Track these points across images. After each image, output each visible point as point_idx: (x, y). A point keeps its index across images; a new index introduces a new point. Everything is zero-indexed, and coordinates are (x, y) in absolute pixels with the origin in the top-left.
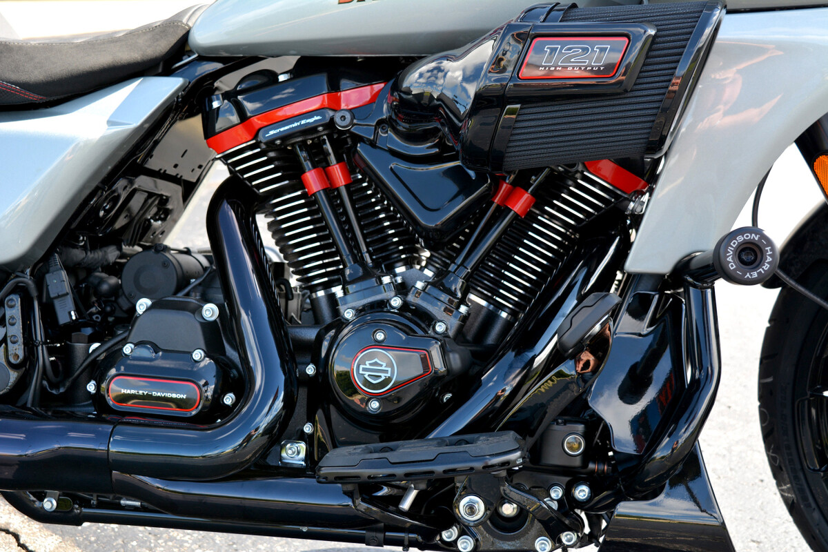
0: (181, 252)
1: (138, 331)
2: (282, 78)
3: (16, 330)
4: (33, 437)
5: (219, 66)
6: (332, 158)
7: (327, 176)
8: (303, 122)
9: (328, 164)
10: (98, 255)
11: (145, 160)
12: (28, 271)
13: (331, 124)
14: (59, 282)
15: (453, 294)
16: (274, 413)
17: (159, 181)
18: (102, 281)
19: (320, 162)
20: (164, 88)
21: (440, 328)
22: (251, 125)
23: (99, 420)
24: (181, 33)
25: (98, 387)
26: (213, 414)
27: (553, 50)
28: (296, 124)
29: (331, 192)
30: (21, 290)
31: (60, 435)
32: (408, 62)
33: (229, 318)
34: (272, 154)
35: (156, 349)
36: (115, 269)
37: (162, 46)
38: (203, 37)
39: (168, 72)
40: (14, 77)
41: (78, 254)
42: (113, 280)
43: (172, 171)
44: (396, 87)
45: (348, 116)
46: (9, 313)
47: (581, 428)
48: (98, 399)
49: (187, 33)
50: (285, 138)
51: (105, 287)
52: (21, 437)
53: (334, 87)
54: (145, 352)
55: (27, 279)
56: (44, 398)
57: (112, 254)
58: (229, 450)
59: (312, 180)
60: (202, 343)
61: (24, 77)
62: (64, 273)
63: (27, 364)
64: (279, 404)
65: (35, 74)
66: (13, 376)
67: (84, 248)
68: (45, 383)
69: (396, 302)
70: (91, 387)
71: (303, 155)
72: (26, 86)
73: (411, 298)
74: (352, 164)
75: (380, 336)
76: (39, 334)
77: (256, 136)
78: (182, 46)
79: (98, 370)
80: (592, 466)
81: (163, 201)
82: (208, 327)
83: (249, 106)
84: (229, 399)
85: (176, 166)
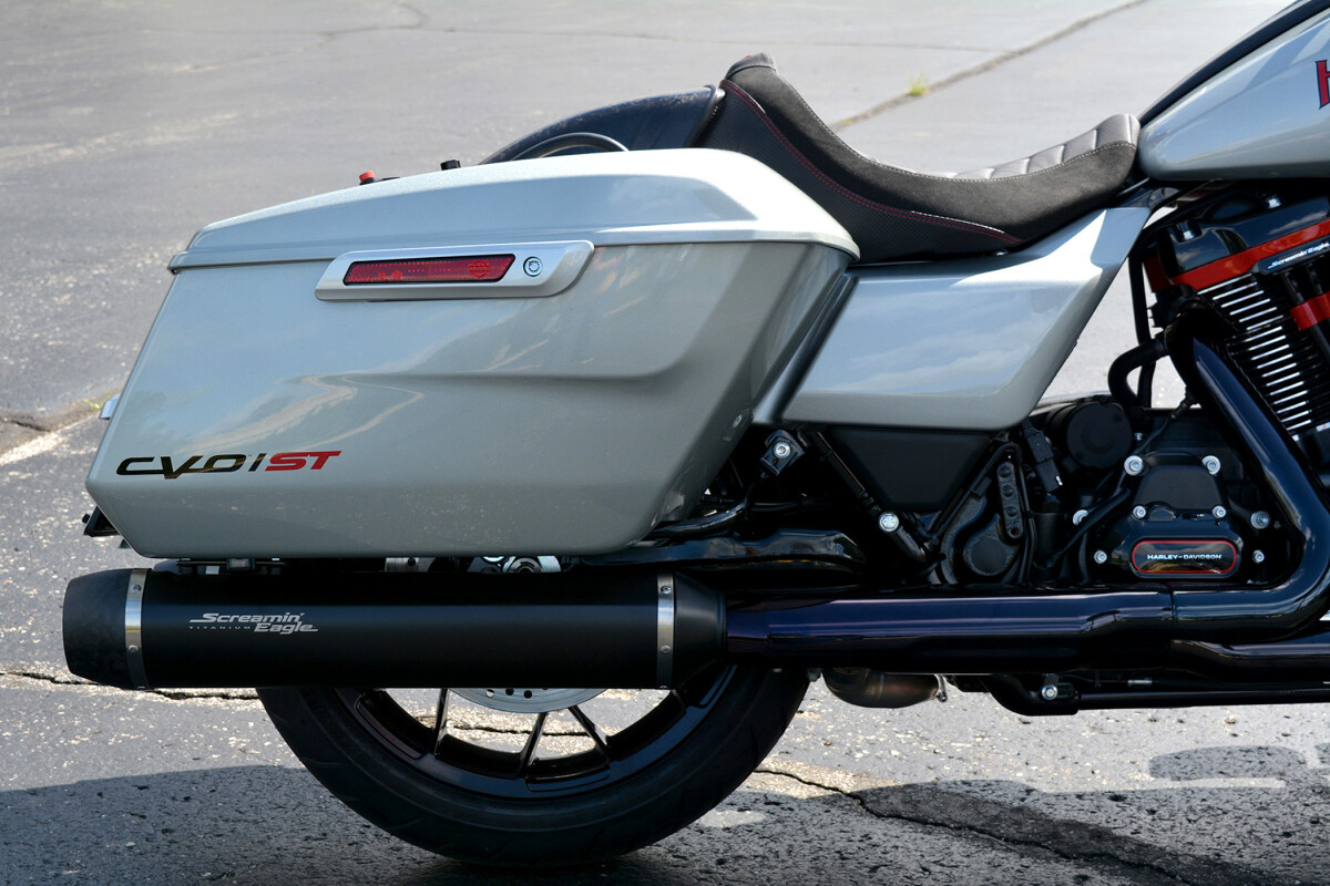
2: (1273, 204)
3: (1013, 501)
8: (1310, 251)
14: (1045, 445)
28: (1302, 254)
30: (1013, 458)
40: (995, 220)
46: (1002, 483)
61: (1006, 221)
66: (1011, 550)
70: (1100, 557)
71: (1294, 285)
72: (1008, 229)
76: (1027, 504)
77: (1252, 270)
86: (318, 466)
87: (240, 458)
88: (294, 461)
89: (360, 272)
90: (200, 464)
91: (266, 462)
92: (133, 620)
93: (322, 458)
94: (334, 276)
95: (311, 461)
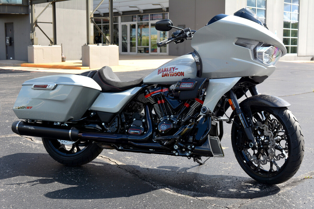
0: (142, 114)
1: (133, 123)
2: (155, 87)
3: (117, 123)
4: (118, 137)
5: (147, 85)
6: (162, 99)
7: (161, 101)
9: (162, 100)
10: (129, 113)
11: (136, 99)
12: (119, 114)
13: (161, 94)
14: (123, 116)
15: (177, 118)
16: (150, 134)
17: (140, 103)
18: (129, 117)
19: (160, 100)
20: (139, 88)
21: (174, 123)
22: (150, 94)
23: (127, 134)
24: (142, 80)
25: (127, 131)
26: (143, 134)
27: (184, 84)
28: (157, 94)
29: (162, 104)
30: (118, 117)
31: (122, 136)
32: (170, 85)
33: (146, 122)
34: (153, 98)
35: (136, 125)
36: (131, 116)
37: (139, 82)
38: (145, 81)
39: (140, 86)
40: (118, 87)
41: (126, 113)
42: (131, 117)
43: (141, 101)
44: (169, 89)
45: (163, 93)
46: (116, 120)
47: (192, 137)
48: (127, 132)
49: (143, 81)
50: (155, 96)
51: (130, 118)
52: (116, 136)
53: (162, 89)
54: (134, 126)
55: (119, 115)
56: (120, 132)
57: (131, 114)
58: (144, 138)
59: (159, 102)
60: (142, 125)
61: (119, 87)
62: (124, 115)
63: (118, 127)
64: (151, 133)
65: (121, 86)
66: (116, 129)
67: (127, 112)
68: (120, 131)
69: (168, 119)
70: (126, 131)
71: (158, 98)
72: (120, 88)
73: (171, 119)
74: (165, 100)
75: (164, 123)
76: (120, 123)
77: (151, 96)
78: (142, 82)
79: (128, 129)
80: (194, 142)
81: (140, 106)
82: (143, 123)
83: (150, 91)
84: (145, 133)
85: (141, 100)
86: (31, 108)
87: (24, 107)
88: (28, 108)
89: (36, 86)
90: (21, 108)
91: (26, 108)
92: (17, 126)
93: (31, 107)
94: (33, 86)
95: (30, 108)
